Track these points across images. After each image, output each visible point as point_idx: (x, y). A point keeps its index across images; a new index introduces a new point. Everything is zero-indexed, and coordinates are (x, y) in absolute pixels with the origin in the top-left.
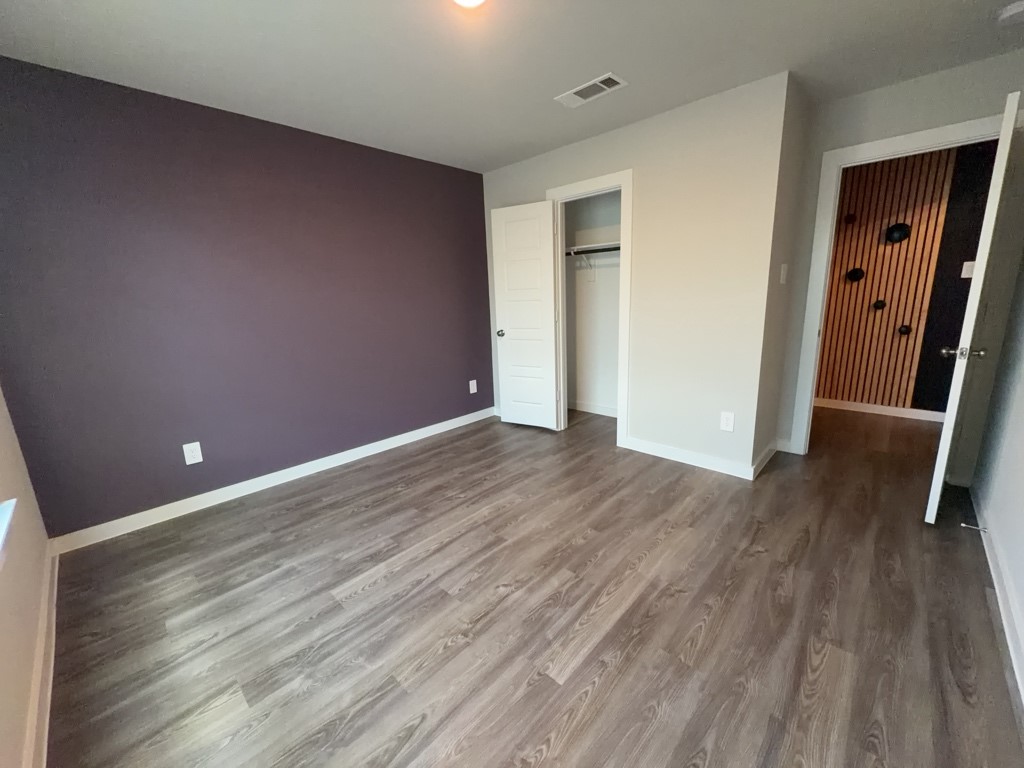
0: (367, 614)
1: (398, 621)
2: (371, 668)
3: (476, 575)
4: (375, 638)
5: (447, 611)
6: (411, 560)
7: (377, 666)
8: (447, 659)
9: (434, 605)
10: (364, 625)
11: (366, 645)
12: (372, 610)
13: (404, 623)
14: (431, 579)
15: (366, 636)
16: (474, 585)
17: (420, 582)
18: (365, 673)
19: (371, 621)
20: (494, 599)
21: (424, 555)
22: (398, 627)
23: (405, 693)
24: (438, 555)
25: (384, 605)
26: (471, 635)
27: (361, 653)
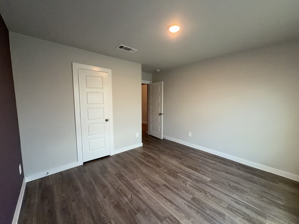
0: (209, 221)
1: (208, 210)
2: (227, 215)
3: (183, 191)
4: (217, 216)
5: (199, 198)
6: (177, 211)
7: (226, 213)
8: (215, 197)
9: (198, 201)
10: (214, 220)
11: (221, 218)
12: (207, 220)
13: (208, 208)
14: (187, 203)
15: (217, 219)
16: (187, 192)
17: (189, 206)
18: (229, 215)
19: (211, 219)
20: (191, 188)
21: (174, 207)
22: (210, 210)
23: (228, 205)
24: (174, 202)
25: (202, 216)
26: (206, 192)
27: (224, 219)
